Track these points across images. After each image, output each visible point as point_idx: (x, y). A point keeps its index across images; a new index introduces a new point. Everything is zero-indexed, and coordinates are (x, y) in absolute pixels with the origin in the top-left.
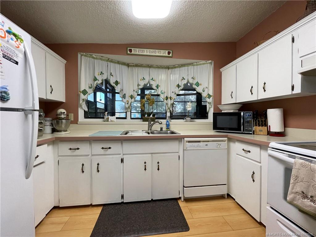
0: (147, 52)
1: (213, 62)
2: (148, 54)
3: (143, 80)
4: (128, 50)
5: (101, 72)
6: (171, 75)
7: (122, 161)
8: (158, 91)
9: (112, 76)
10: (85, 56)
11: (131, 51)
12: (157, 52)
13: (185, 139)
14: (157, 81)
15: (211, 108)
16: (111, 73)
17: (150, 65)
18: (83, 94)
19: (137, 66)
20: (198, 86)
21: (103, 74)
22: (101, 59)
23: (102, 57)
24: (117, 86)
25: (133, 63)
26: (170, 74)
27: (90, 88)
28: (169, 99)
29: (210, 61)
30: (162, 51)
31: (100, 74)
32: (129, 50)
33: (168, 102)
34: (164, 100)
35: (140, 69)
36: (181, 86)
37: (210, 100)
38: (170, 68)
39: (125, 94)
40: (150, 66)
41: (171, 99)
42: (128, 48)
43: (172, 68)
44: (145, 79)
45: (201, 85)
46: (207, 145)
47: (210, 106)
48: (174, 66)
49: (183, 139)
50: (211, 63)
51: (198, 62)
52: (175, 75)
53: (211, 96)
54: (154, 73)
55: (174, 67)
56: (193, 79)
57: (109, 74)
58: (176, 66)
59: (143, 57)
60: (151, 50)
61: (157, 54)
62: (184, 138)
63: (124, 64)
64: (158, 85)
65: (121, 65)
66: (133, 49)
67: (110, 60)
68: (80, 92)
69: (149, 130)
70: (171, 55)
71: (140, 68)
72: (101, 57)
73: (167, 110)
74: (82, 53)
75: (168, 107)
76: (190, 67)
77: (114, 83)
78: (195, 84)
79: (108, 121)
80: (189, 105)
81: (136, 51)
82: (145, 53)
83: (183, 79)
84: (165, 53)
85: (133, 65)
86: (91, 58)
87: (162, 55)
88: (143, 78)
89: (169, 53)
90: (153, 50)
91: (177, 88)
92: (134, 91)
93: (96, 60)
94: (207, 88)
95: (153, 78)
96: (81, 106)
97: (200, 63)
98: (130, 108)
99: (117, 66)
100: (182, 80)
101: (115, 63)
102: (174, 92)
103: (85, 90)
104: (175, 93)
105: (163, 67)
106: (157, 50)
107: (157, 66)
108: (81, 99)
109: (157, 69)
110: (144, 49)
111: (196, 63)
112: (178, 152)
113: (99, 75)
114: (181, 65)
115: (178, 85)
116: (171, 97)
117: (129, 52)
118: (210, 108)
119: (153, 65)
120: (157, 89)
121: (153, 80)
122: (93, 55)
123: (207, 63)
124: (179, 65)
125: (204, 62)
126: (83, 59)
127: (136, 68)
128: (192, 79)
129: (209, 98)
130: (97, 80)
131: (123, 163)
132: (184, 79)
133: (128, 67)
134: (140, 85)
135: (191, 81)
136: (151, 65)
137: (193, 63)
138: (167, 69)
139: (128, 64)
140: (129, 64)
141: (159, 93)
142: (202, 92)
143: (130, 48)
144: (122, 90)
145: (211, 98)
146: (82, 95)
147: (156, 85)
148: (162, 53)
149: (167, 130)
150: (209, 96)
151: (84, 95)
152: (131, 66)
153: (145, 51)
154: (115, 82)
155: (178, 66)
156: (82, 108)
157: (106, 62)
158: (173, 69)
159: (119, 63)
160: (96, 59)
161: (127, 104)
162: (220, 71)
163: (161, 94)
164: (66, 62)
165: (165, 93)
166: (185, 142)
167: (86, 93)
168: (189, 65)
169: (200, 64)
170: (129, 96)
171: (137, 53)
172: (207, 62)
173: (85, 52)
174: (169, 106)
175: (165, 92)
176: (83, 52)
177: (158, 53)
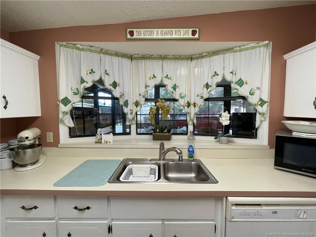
0: (157, 33)
1: (271, 43)
2: (160, 36)
3: (153, 78)
4: (128, 32)
5: (92, 70)
6: (196, 69)
7: (110, 229)
8: (176, 93)
9: (107, 74)
10: (65, 46)
11: (132, 33)
12: (174, 33)
13: (229, 198)
14: (174, 80)
15: (263, 122)
16: (106, 71)
17: (163, 56)
18: (64, 104)
19: (144, 57)
20: (241, 86)
21: (94, 72)
22: (91, 51)
23: (91, 47)
24: (115, 88)
25: (138, 53)
26: (194, 68)
27: (75, 94)
28: (192, 107)
29: (267, 42)
30: (182, 30)
31: (90, 73)
32: (130, 32)
33: (190, 110)
34: (184, 107)
35: (149, 63)
36: (211, 86)
37: (264, 109)
38: (193, 58)
39: (127, 100)
40: (163, 58)
41: (195, 107)
42: (129, 30)
43: (197, 58)
44: (155, 77)
45: (246, 84)
46: (275, 212)
47: (263, 119)
48: (200, 54)
49: (225, 199)
50: (267, 45)
51: (243, 46)
52: (202, 69)
53: (265, 102)
54: (169, 67)
55: (201, 56)
56: (233, 74)
57: (103, 72)
58: (204, 54)
59: (152, 42)
60: (164, 30)
61: (174, 36)
62: (226, 197)
63: (124, 56)
64: (175, 85)
65: (120, 58)
66: (135, 30)
67: (103, 51)
68: (58, 101)
69: (160, 160)
70: (197, 36)
71: (148, 60)
72: (89, 47)
73: (189, 122)
74: (61, 43)
75: (190, 117)
76: (227, 55)
77: (110, 85)
78: (236, 83)
79: (101, 142)
80: (226, 117)
81: (140, 33)
82: (155, 36)
83: (216, 74)
84: (187, 33)
85: (138, 56)
86: (75, 50)
87: (182, 36)
88: (154, 75)
89: (194, 33)
90: (167, 30)
91: (205, 88)
92: (140, 95)
93: (82, 52)
94: (258, 88)
95: (167, 76)
96: (63, 122)
97: (246, 47)
98: (134, 120)
99: (116, 59)
100: (214, 76)
101: (111, 54)
102: (199, 95)
103: (66, 98)
104: (202, 97)
105: (182, 57)
106: (174, 30)
107: (174, 56)
108: (60, 113)
109: (174, 60)
110: (152, 30)
111: (239, 47)
112: (213, 220)
113: (87, 74)
114: (212, 52)
115: (207, 84)
116: (195, 103)
117: (129, 36)
118: (261, 122)
119: (168, 55)
120: (174, 92)
121: (169, 78)
122: (77, 45)
123: (260, 47)
124: (209, 53)
125: (253, 44)
126: (62, 50)
127: (143, 61)
128: (231, 74)
129: (262, 105)
130: (84, 82)
131: (112, 233)
132: (218, 75)
133: (132, 60)
134: (149, 86)
135: (229, 78)
136: (165, 56)
137: (233, 48)
138: (189, 61)
139: (131, 56)
140: (133, 57)
141: (177, 97)
142: (248, 95)
143: (131, 30)
144: (123, 95)
145: (265, 106)
146: (61, 105)
147: (173, 85)
148: (182, 34)
149: (190, 159)
150: (262, 102)
151: (66, 106)
152: (136, 58)
153: (155, 33)
154: (113, 83)
155: (207, 54)
156: (64, 124)
157: (98, 55)
158: (199, 60)
159: (117, 54)
160: (83, 50)
161: (131, 114)
162: (284, 58)
163: (180, 99)
164: (39, 57)
165: (186, 97)
166: (229, 205)
167: (67, 103)
168: (225, 52)
169: (247, 49)
170: (133, 103)
171: (142, 36)
172: (260, 44)
173: (64, 41)
174: (192, 117)
175: (186, 95)
176: (62, 41)
177: (176, 34)
